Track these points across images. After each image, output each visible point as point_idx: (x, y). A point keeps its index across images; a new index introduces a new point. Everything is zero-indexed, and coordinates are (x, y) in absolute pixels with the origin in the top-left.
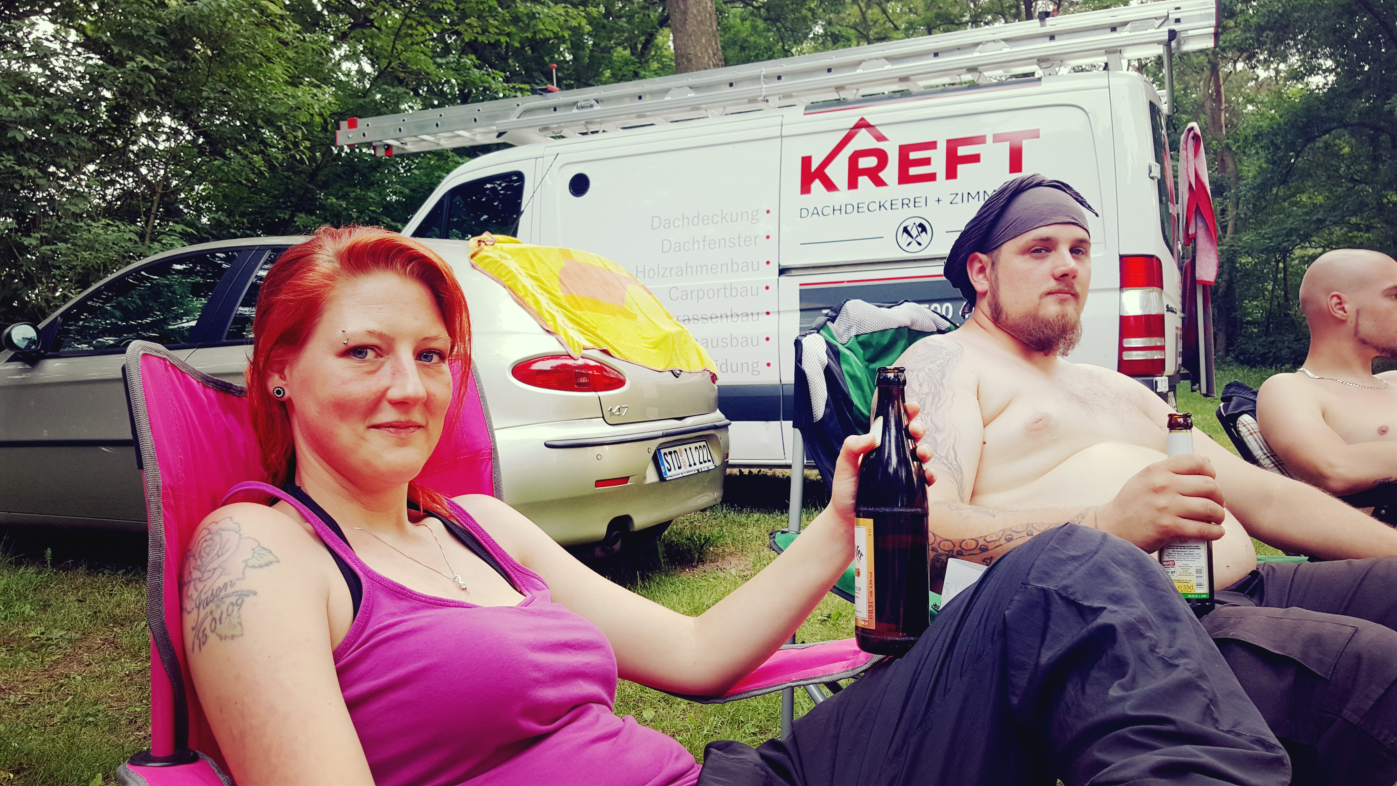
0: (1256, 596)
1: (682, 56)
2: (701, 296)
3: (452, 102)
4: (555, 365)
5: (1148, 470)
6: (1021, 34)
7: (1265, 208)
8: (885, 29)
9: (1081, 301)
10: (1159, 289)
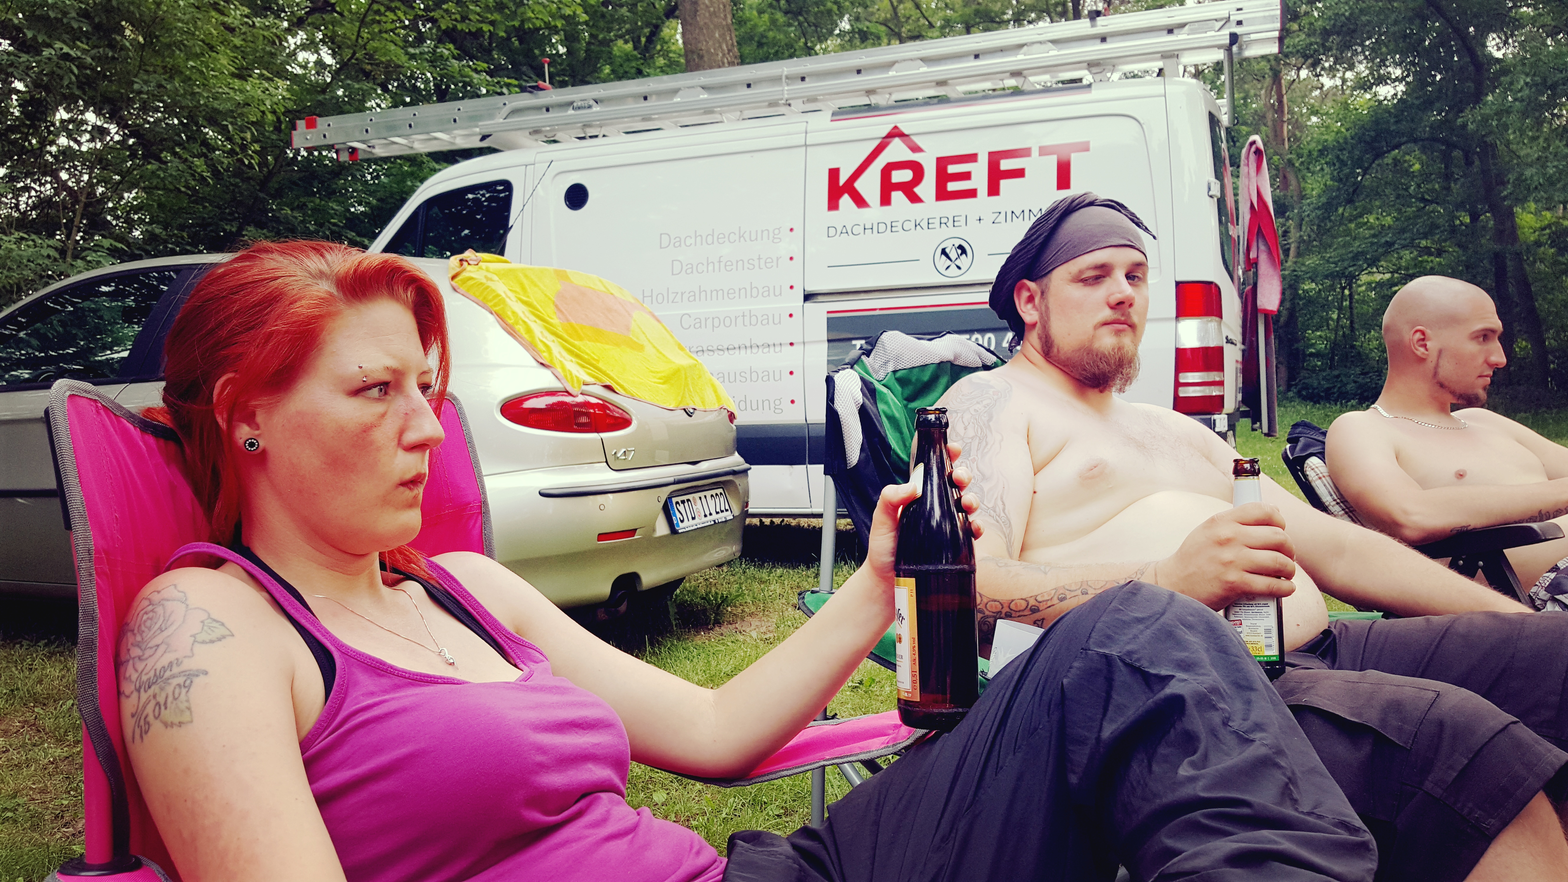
0: (1329, 658)
1: (693, 52)
2: (716, 324)
3: (427, 99)
4: (551, 402)
5: (1212, 521)
6: (1070, 36)
7: (1332, 227)
8: (919, 26)
9: (1138, 333)
10: (1217, 319)
